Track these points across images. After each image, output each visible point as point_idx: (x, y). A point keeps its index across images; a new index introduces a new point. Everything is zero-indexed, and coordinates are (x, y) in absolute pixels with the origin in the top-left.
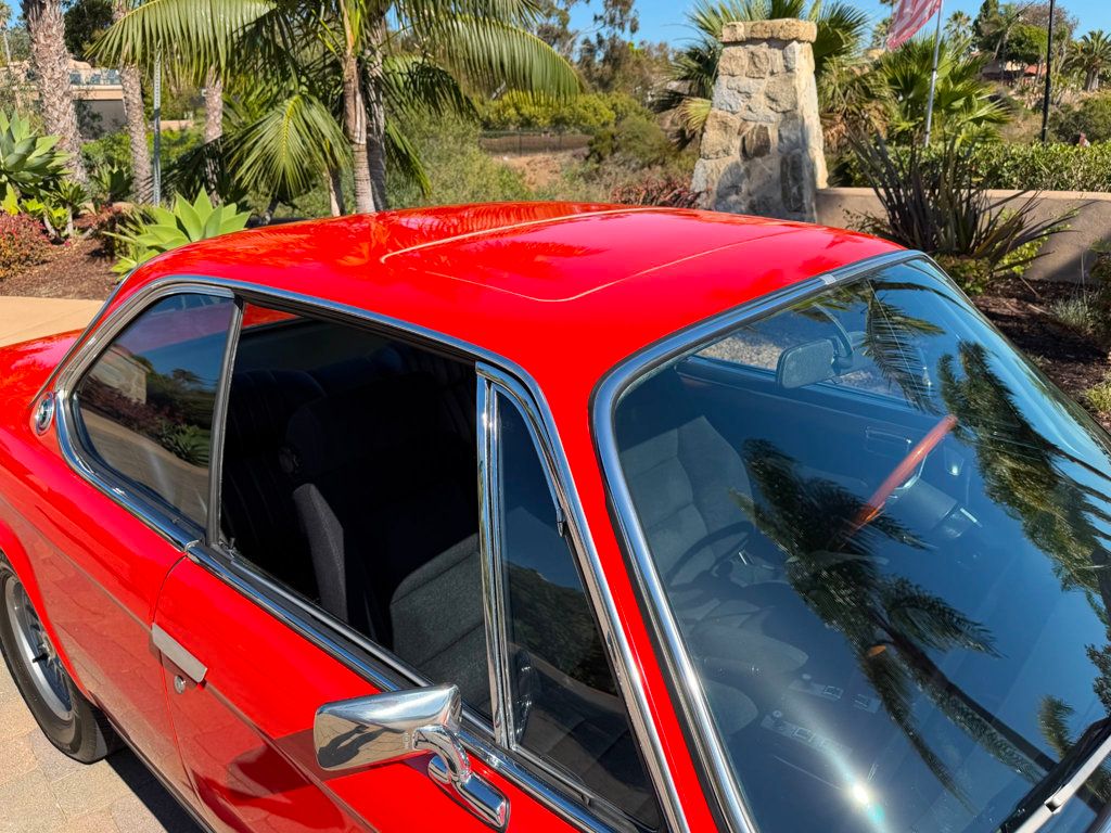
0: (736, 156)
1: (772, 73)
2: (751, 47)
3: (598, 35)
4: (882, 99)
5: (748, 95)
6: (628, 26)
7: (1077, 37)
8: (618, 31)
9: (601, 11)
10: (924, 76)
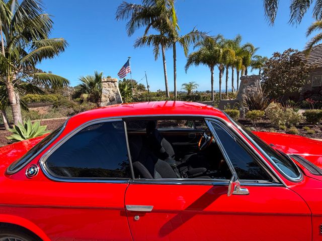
0: (109, 101)
1: (113, 87)
2: (108, 83)
5: (109, 91)
7: (138, 84)
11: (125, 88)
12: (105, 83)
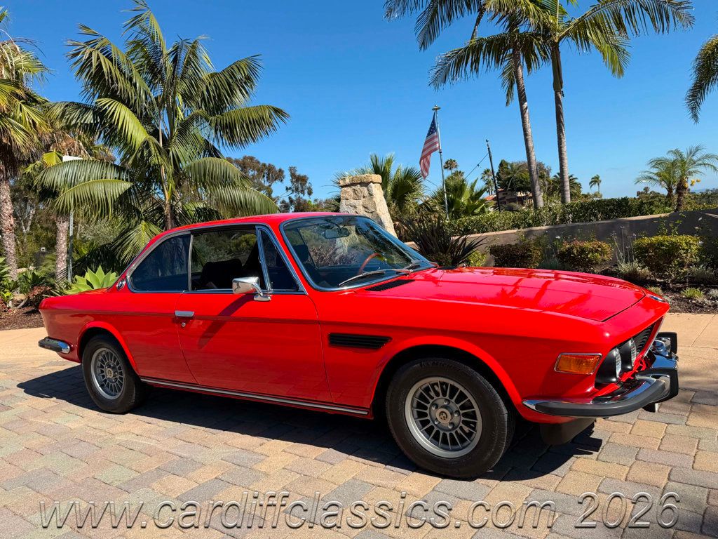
1: (364, 197)
2: (353, 187)
3: (290, 198)
4: (437, 211)
5: (355, 207)
6: (306, 191)
8: (301, 195)
9: (290, 185)
10: (458, 199)
11: (460, 196)
12: (345, 189)
